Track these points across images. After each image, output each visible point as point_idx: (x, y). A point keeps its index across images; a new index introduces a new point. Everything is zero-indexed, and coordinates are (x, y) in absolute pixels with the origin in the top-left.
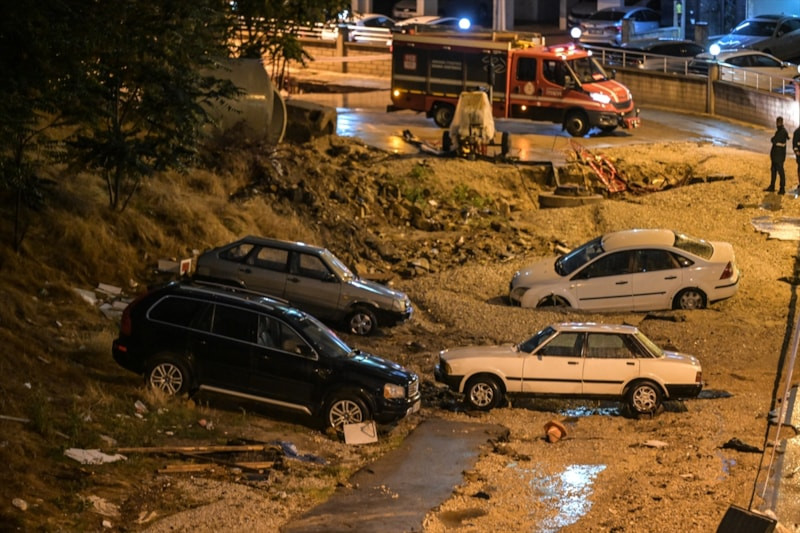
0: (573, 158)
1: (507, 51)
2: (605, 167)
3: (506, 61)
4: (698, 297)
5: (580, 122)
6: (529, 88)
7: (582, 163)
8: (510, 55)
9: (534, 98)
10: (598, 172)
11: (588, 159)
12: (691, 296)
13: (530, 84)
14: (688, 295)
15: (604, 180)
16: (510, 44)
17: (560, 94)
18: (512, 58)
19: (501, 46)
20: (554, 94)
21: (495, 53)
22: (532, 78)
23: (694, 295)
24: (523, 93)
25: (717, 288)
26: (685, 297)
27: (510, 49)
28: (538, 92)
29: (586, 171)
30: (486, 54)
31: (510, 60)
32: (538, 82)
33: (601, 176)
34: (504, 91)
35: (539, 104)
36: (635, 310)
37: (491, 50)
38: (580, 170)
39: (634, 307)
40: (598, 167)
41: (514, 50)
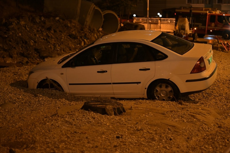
0: (216, 42)
1: (207, 13)
2: (227, 45)
3: (207, 16)
4: (170, 89)
5: (228, 35)
6: (213, 24)
7: (219, 43)
8: (208, 14)
9: (214, 28)
10: (224, 46)
11: (221, 42)
12: (164, 88)
13: (213, 23)
14: (161, 87)
15: (226, 49)
16: (208, 11)
17: (222, 26)
18: (209, 16)
19: (205, 12)
20: (220, 26)
21: (204, 14)
22: (214, 21)
23: (167, 87)
24: (211, 26)
25: (187, 81)
26: (158, 89)
27: (208, 13)
28: (216, 26)
29: (219, 46)
30: (201, 14)
31: (208, 16)
32: (216, 23)
33: (225, 48)
34: (206, 26)
35: (216, 30)
36: (116, 96)
37: (202, 13)
38: (217, 45)
39: (114, 94)
40: (225, 45)
41: (209, 13)
